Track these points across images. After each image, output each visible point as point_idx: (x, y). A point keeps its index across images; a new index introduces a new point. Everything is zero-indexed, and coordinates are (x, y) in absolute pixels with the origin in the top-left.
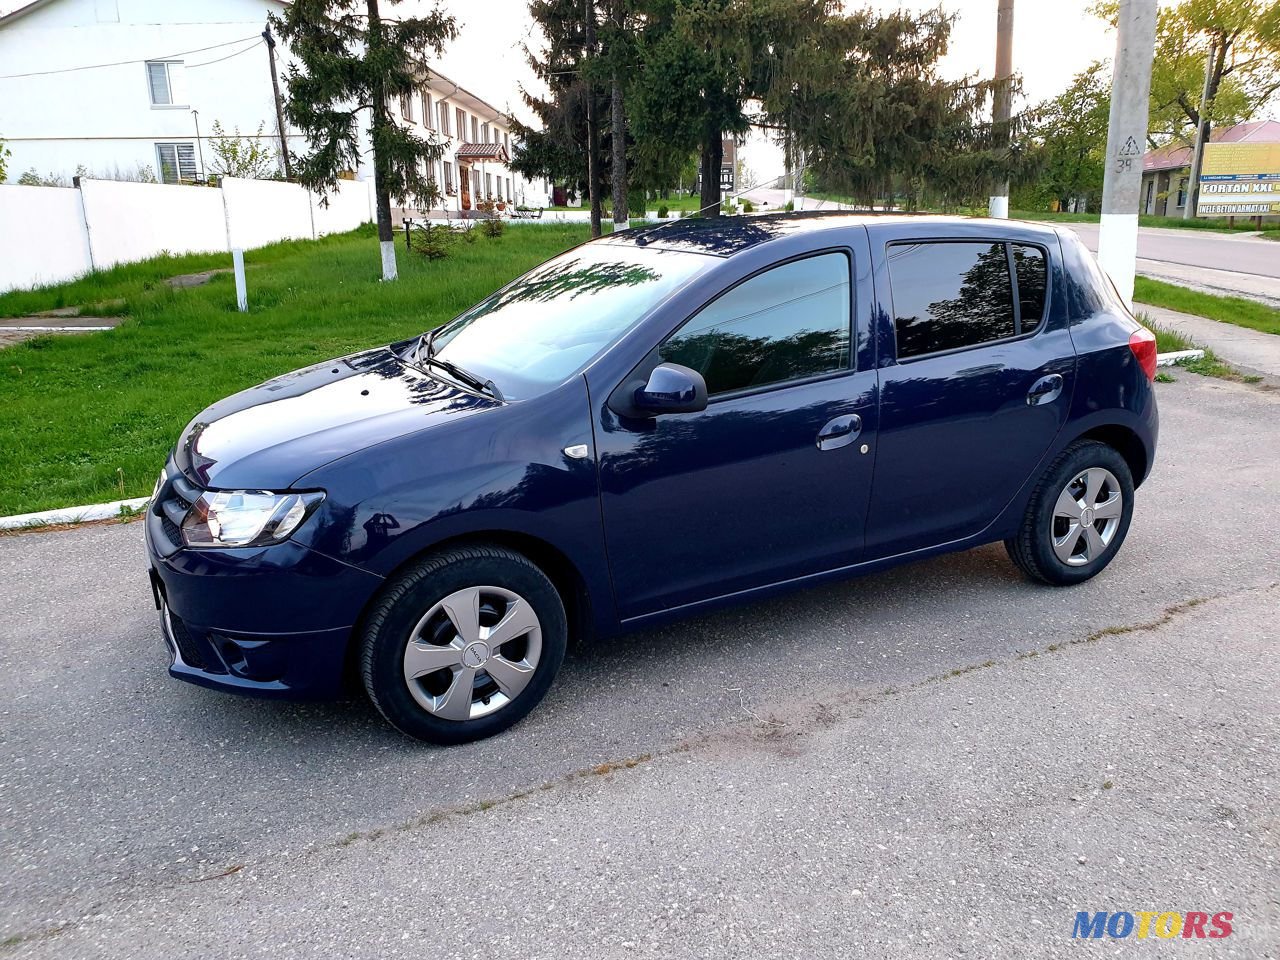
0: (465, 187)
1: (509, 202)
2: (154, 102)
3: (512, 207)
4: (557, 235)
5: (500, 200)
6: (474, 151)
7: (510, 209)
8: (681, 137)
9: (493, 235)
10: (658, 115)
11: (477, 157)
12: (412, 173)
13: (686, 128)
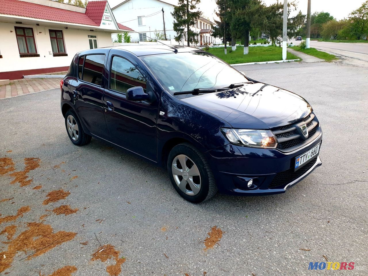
0: (201, 40)
1: (212, 43)
2: (139, 25)
3: (212, 44)
4: (221, 50)
5: (209, 43)
6: (203, 31)
7: (212, 45)
8: (239, 30)
9: (207, 50)
10: (235, 27)
11: (204, 33)
12: (194, 38)
13: (240, 29)
